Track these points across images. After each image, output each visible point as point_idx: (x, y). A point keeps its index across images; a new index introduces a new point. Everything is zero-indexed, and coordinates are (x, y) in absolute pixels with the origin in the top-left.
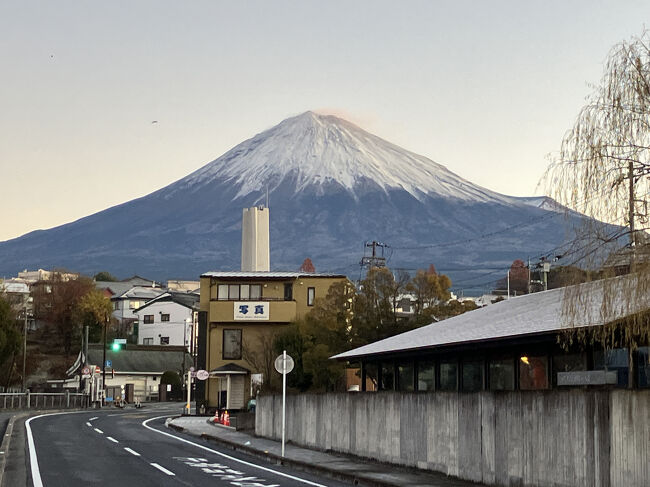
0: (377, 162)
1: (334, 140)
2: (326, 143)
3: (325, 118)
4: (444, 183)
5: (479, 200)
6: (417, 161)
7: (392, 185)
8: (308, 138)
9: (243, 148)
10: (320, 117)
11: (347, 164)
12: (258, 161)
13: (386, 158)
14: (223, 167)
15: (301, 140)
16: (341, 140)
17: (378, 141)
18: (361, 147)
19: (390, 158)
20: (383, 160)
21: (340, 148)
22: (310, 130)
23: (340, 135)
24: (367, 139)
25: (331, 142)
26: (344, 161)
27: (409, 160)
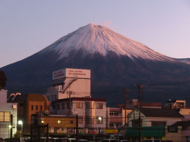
0: (117, 45)
1: (100, 36)
2: (96, 37)
3: (97, 26)
4: (145, 53)
5: (159, 60)
6: (134, 43)
7: (122, 54)
8: (89, 35)
9: (62, 40)
10: (95, 26)
11: (105, 46)
12: (68, 45)
13: (121, 43)
14: (54, 47)
15: (86, 36)
16: (103, 36)
17: (118, 35)
18: (111, 38)
19: (123, 43)
20: (120, 43)
21: (102, 39)
22: (90, 32)
23: (102, 34)
24: (114, 35)
25: (98, 36)
26: (103, 44)
27: (131, 44)
